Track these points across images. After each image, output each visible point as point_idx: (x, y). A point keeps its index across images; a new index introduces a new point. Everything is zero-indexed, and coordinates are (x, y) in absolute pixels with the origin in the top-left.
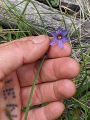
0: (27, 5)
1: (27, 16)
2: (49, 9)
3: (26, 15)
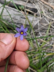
0: (3, 9)
2: (18, 12)
3: (3, 16)
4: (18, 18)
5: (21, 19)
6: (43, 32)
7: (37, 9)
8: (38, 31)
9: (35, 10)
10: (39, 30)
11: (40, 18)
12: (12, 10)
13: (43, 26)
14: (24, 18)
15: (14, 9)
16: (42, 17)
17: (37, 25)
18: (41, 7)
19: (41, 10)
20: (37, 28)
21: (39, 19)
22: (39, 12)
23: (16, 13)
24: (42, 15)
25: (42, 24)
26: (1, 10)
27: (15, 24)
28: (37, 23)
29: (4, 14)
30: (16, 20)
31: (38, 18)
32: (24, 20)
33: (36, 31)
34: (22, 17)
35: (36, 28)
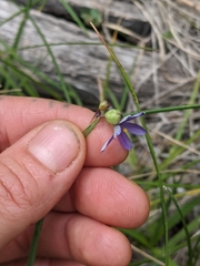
0: (23, 25)
1: (26, 53)
2: (80, 33)
3: (23, 49)
4: (79, 55)
5: (92, 60)
7: (152, 23)
8: (154, 104)
9: (143, 28)
10: (158, 102)
11: (163, 55)
12: (57, 28)
13: (171, 88)
14: (103, 58)
15: (63, 22)
16: (167, 51)
17: (150, 82)
18: (166, 17)
19: (164, 26)
20: (151, 95)
21: (158, 60)
22: (157, 33)
23: (70, 37)
24: (170, 47)
25: (171, 79)
26: (15, 28)
27: (68, 80)
28: (152, 76)
29: (25, 42)
30: (73, 62)
31: (154, 54)
32: (103, 65)
33: (147, 104)
34: (92, 55)
35: (145, 92)
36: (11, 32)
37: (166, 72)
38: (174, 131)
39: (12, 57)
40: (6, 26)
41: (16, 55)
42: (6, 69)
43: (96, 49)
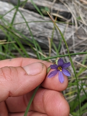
0: (16, 14)
1: (16, 26)
2: (40, 18)
4: (40, 27)
5: (45, 29)
6: (81, 51)
7: (72, 13)
8: (72, 49)
9: (68, 15)
10: (74, 48)
11: (76, 27)
12: (30, 15)
13: (80, 42)
14: (50, 28)
15: (33, 13)
16: (79, 25)
17: (71, 39)
18: (78, 10)
19: (77, 14)
20: (71, 45)
21: (75, 29)
22: (74, 17)
23: (36, 19)
24: (80, 23)
25: (80, 38)
26: (12, 15)
27: (35, 38)
28: (72, 36)
29: (16, 21)
30: (37, 30)
31: (73, 27)
32: (50, 31)
33: (70, 49)
34: (45, 27)
36: (10, 17)
37: (78, 34)
38: (81, 61)
39: (10, 28)
40: (8, 14)
41: (13, 27)
42: (8, 33)
43: (47, 24)
